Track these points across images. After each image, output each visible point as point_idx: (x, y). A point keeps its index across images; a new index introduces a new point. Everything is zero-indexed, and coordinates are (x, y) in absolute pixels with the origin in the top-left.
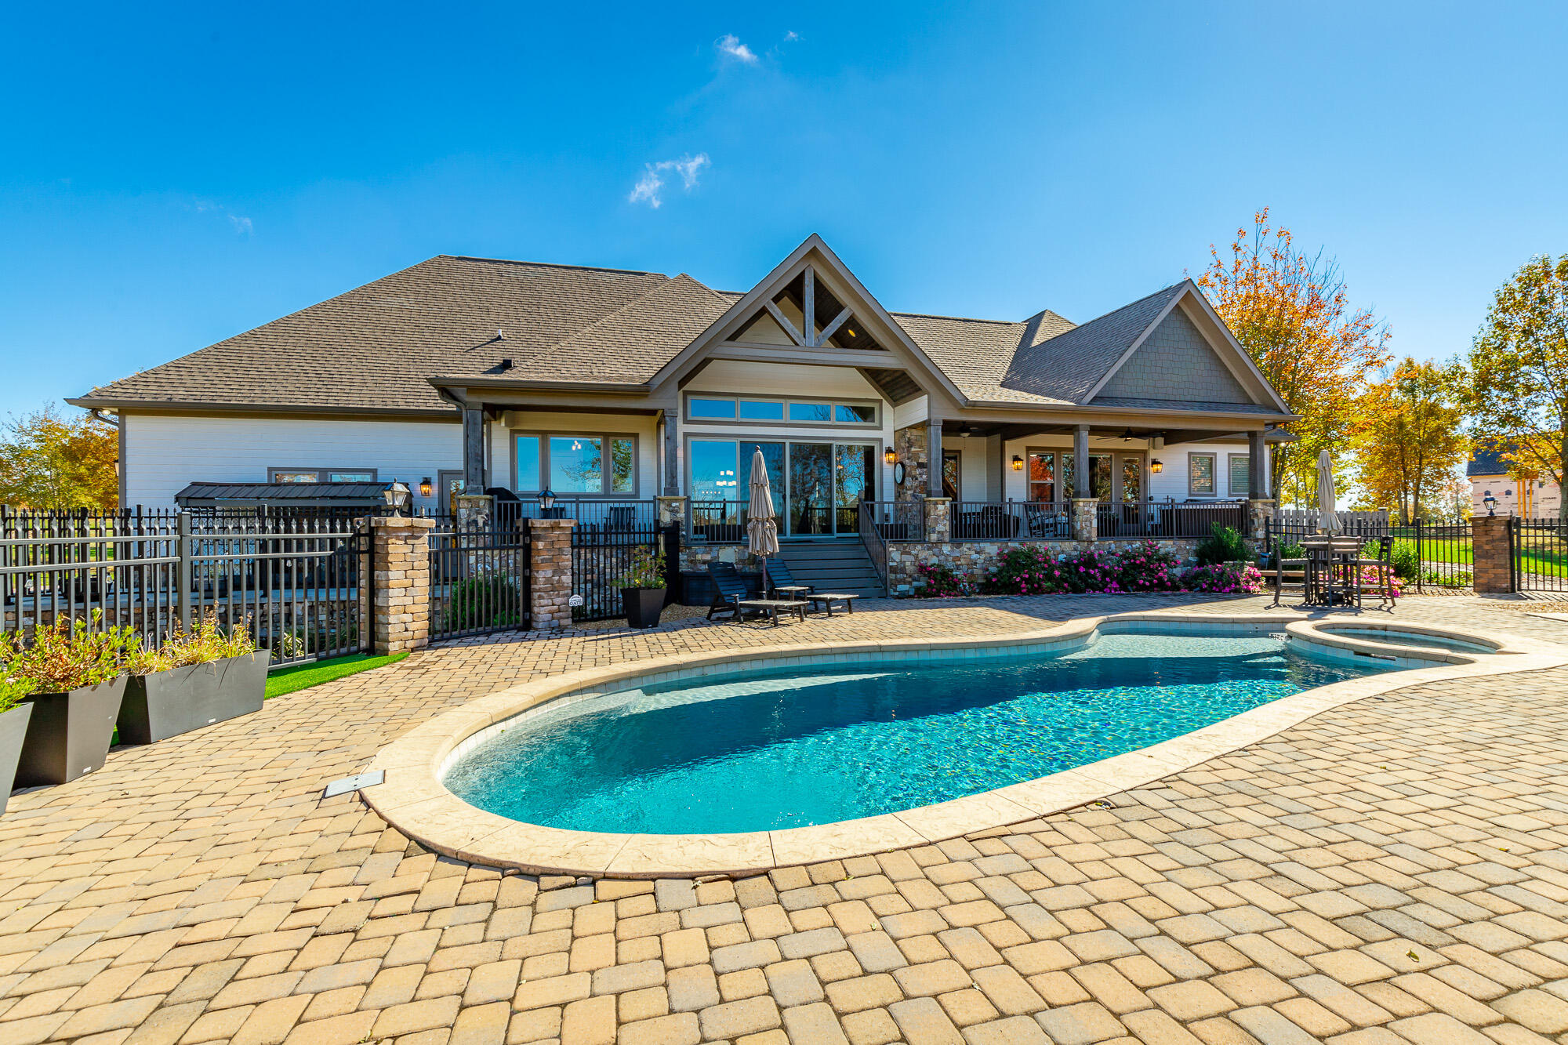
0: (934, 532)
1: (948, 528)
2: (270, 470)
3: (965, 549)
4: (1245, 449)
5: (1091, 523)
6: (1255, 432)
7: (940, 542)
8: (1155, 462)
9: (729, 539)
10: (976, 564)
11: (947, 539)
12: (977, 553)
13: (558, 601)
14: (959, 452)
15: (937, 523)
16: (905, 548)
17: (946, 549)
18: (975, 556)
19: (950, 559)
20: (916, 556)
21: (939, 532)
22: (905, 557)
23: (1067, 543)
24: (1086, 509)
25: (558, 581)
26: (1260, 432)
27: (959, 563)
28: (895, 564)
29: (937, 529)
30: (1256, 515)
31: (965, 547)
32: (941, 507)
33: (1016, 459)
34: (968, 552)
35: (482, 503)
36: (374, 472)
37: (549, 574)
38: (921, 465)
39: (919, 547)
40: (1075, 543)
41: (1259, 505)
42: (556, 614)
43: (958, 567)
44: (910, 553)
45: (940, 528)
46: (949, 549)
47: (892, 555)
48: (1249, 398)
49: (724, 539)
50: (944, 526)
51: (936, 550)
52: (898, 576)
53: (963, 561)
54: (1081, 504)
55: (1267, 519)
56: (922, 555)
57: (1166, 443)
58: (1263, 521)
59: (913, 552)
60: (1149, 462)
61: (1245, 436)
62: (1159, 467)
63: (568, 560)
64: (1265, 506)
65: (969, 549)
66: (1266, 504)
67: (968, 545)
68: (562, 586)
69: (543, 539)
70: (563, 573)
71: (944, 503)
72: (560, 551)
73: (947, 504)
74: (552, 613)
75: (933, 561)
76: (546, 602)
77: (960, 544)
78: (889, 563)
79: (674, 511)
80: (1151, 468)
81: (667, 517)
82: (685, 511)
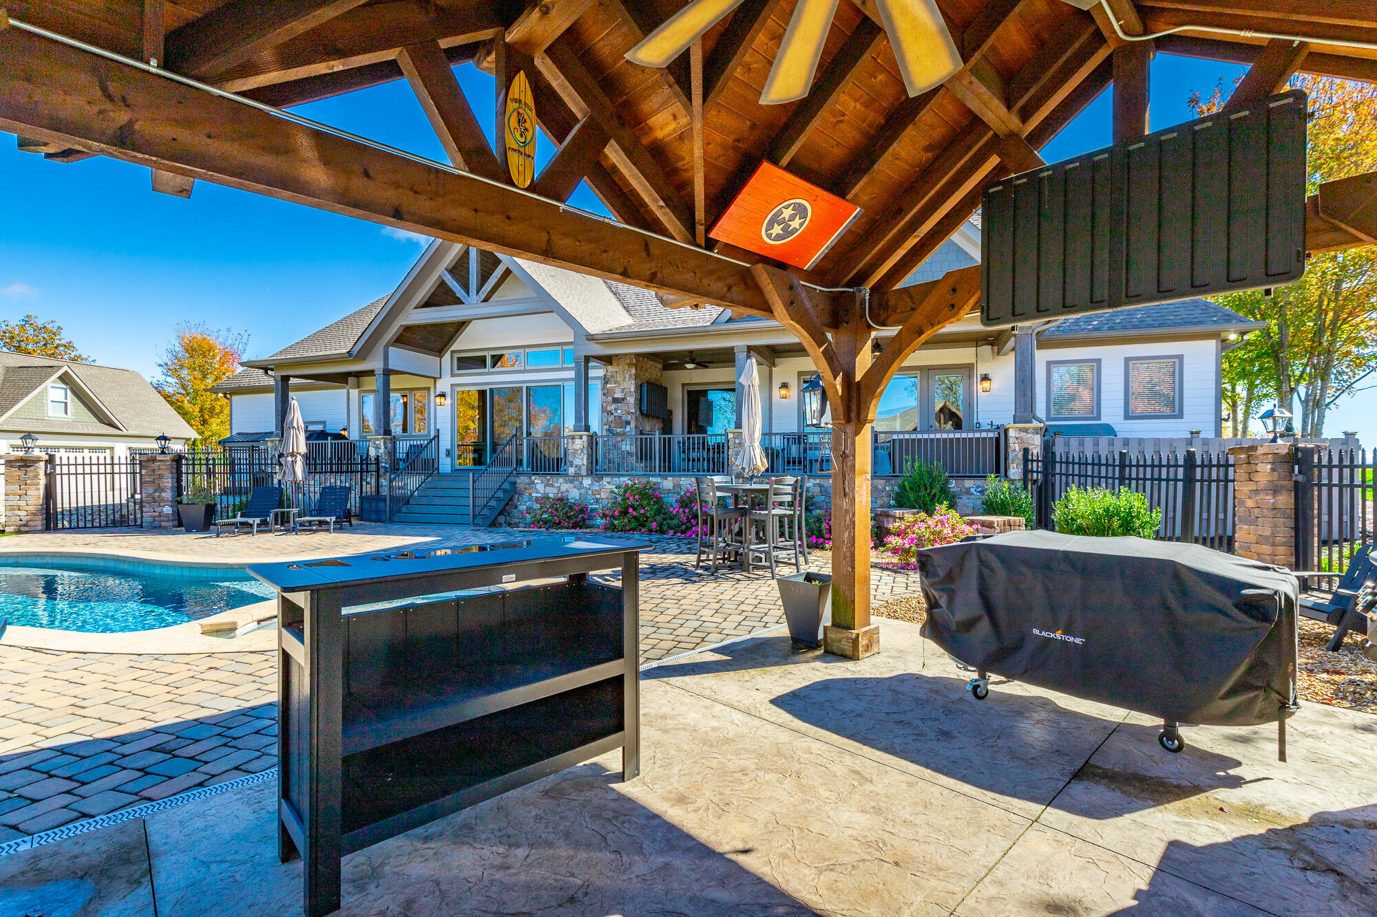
0: (572, 466)
1: (585, 462)
7: (579, 476)
8: (985, 378)
11: (584, 472)
13: (158, 510)
15: (575, 457)
16: (548, 480)
17: (587, 482)
19: (590, 492)
20: (559, 488)
21: (577, 466)
22: (549, 489)
25: (159, 497)
27: (598, 496)
28: (539, 495)
29: (575, 463)
31: (605, 481)
32: (578, 441)
33: (785, 386)
34: (608, 486)
37: (150, 490)
38: (616, 400)
39: (561, 480)
42: (155, 519)
43: (597, 501)
44: (552, 486)
45: (577, 462)
46: (589, 482)
47: (538, 486)
50: (581, 460)
51: (576, 484)
53: (602, 495)
55: (1026, 451)
56: (564, 487)
58: (1020, 455)
60: (977, 378)
62: (986, 384)
64: (1023, 434)
65: (609, 483)
66: (1026, 430)
67: (608, 479)
68: (163, 500)
69: (146, 468)
70: (163, 490)
71: (581, 437)
72: (161, 476)
73: (585, 438)
74: (154, 517)
75: (574, 494)
76: (148, 509)
77: (600, 478)
78: (534, 495)
79: (377, 448)
80: (980, 387)
81: (372, 453)
82: (386, 448)
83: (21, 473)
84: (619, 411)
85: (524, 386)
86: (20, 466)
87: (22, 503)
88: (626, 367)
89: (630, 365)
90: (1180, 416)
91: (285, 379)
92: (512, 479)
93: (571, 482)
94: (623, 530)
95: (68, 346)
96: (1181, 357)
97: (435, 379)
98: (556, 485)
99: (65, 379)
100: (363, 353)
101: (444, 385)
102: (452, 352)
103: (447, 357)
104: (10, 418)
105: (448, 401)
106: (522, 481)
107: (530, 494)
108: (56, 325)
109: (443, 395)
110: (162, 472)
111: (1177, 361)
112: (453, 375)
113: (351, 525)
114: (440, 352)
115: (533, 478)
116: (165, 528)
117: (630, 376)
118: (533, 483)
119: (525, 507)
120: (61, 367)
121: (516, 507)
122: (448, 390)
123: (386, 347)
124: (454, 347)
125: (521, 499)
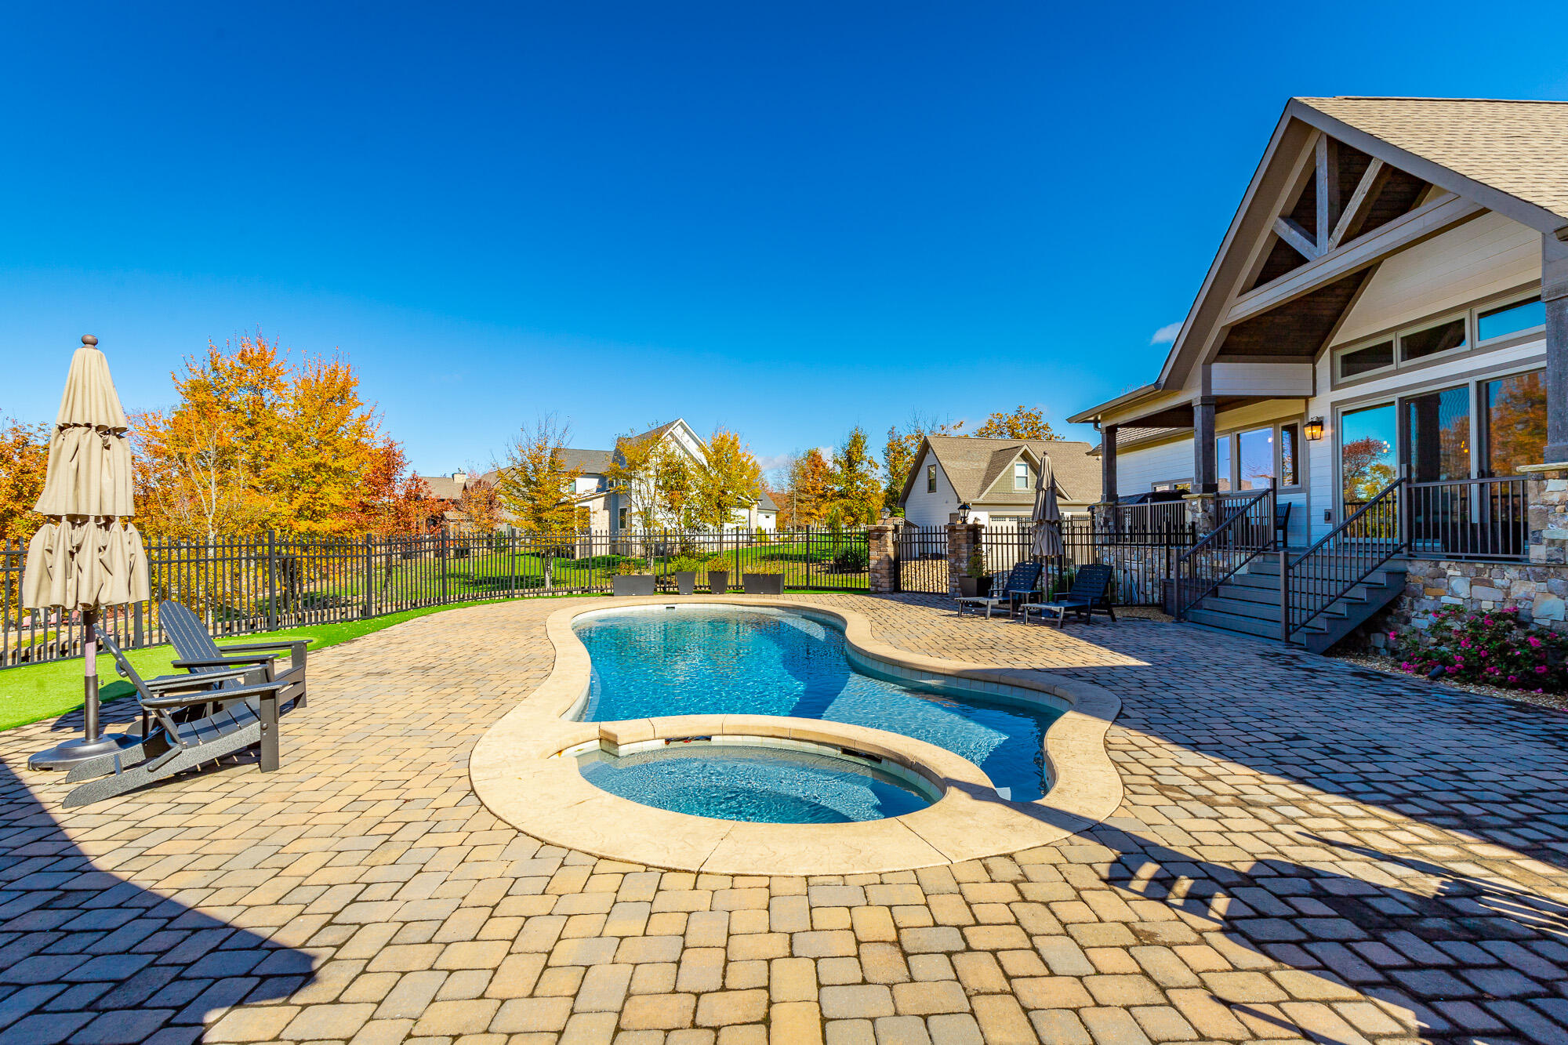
0: (1538, 541)
7: (1559, 564)
15: (1545, 521)
16: (1479, 571)
20: (1507, 590)
21: (1552, 542)
22: (1479, 591)
28: (1459, 602)
29: (1546, 534)
32: (1553, 485)
39: (1512, 572)
44: (1490, 584)
45: (1555, 532)
47: (1453, 583)
50: (1564, 529)
56: (1520, 590)
59: (1498, 582)
75: (1549, 608)
78: (1446, 600)
79: (1194, 511)
81: (1189, 518)
82: (1205, 511)
85: (1472, 382)
91: (1111, 431)
92: (1396, 565)
93: (1540, 578)
95: (1046, 427)
97: (1306, 398)
99: (1025, 456)
100: (1175, 381)
101: (1320, 408)
102: (1333, 349)
103: (1324, 362)
104: (990, 493)
105: (1328, 431)
106: (1419, 569)
107: (1438, 598)
108: (1038, 410)
109: (1319, 423)
112: (1334, 387)
113: (1114, 619)
114: (1312, 355)
115: (1443, 565)
118: (1443, 575)
119: (1425, 623)
120: (1022, 446)
121: (1407, 621)
122: (1326, 414)
123: (1208, 363)
125: (1416, 606)
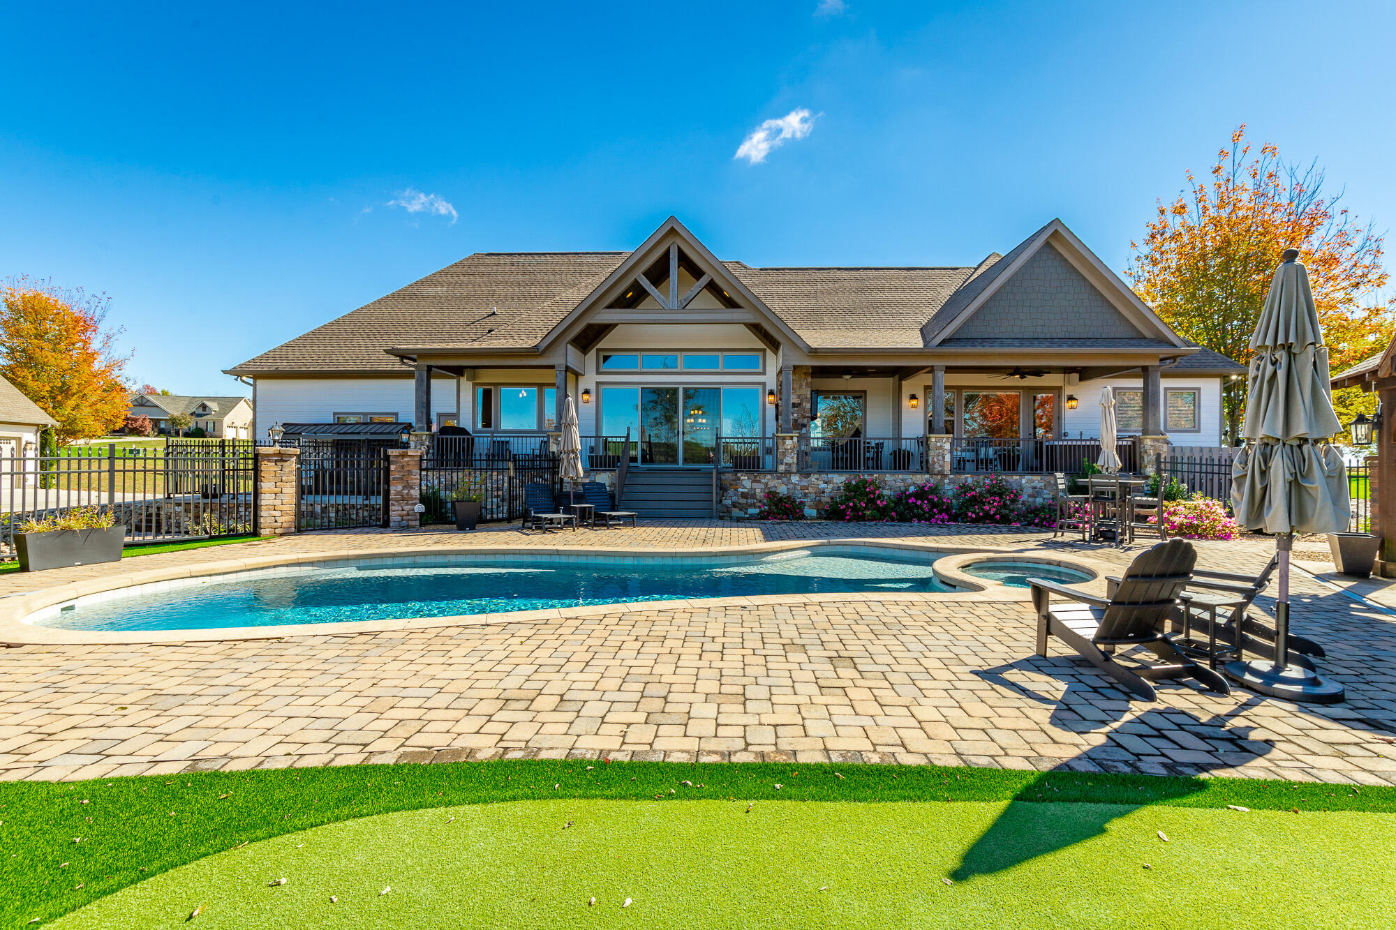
0: (782, 464)
1: (795, 461)
2: (334, 414)
3: (813, 479)
4: (1138, 383)
5: (944, 458)
6: (1147, 366)
7: (788, 473)
8: (1071, 398)
9: (605, 467)
10: (823, 492)
11: (794, 469)
12: (825, 483)
13: (407, 508)
14: (865, 392)
15: (785, 456)
16: (756, 477)
17: (795, 478)
18: (822, 486)
19: (799, 487)
20: (766, 484)
21: (787, 464)
22: (755, 485)
23: (919, 476)
24: (939, 444)
25: (407, 494)
26: (1152, 366)
27: (807, 491)
28: (746, 490)
29: (785, 461)
30: (1146, 452)
31: (813, 478)
32: (788, 442)
33: (913, 397)
34: (816, 482)
35: (424, 437)
36: (396, 414)
37: (400, 488)
39: (769, 477)
40: (927, 476)
41: (1148, 442)
42: (405, 518)
43: (806, 495)
44: (759, 482)
45: (788, 460)
46: (798, 478)
47: (744, 482)
48: (1139, 332)
49: (601, 467)
50: (791, 459)
51: (785, 480)
52: (749, 501)
53: (811, 490)
54: (933, 440)
55: (1159, 456)
56: (771, 484)
57: (1081, 379)
58: (1154, 458)
60: (1064, 398)
61: (1140, 370)
62: (1074, 403)
63: (416, 479)
64: (1156, 443)
65: (817, 479)
66: (1157, 440)
67: (817, 476)
68: (411, 498)
69: (395, 463)
70: (412, 488)
71: (792, 438)
72: (410, 472)
73: (795, 439)
74: (402, 516)
75: (782, 490)
76: (396, 508)
77: (808, 475)
78: (740, 490)
80: (1067, 404)
83: (277, 469)
84: (795, 415)
85: (681, 388)
86: (276, 461)
87: (278, 502)
88: (803, 376)
89: (806, 374)
90: (1198, 431)
93: (780, 478)
94: (873, 519)
96: (1199, 389)
97: (578, 375)
98: (763, 481)
101: (588, 382)
102: (598, 350)
103: (591, 356)
105: (592, 398)
106: (727, 477)
107: (736, 490)
110: (411, 468)
111: (1197, 392)
112: (598, 373)
114: (584, 349)
115: (739, 475)
116: (413, 527)
117: (807, 384)
118: (739, 479)
119: (730, 502)
121: (720, 501)
122: (593, 388)
123: (567, 344)
124: (600, 346)
125: (725, 494)
